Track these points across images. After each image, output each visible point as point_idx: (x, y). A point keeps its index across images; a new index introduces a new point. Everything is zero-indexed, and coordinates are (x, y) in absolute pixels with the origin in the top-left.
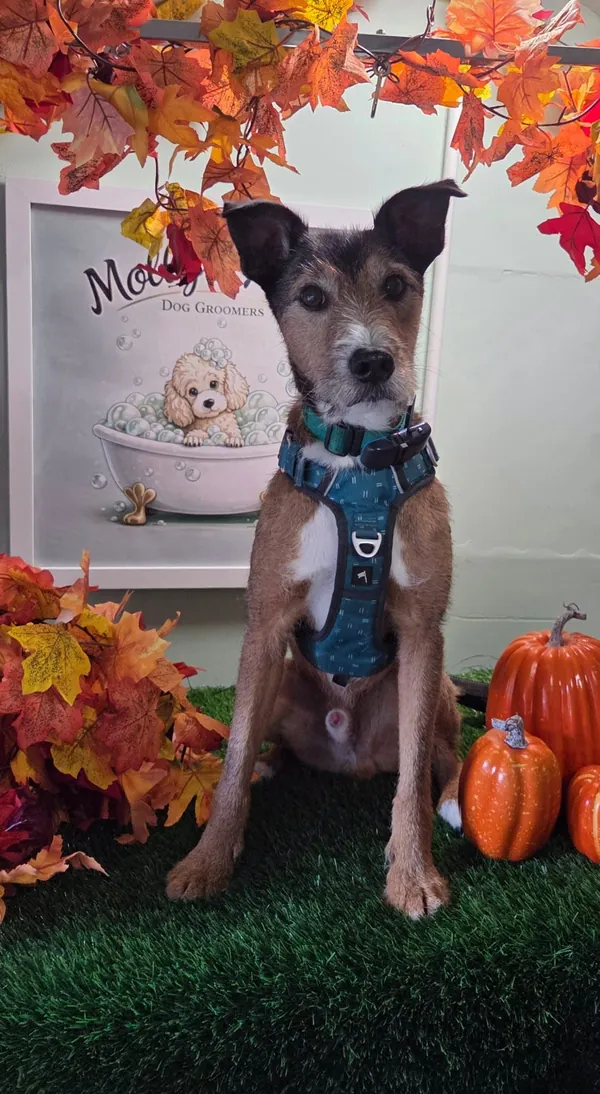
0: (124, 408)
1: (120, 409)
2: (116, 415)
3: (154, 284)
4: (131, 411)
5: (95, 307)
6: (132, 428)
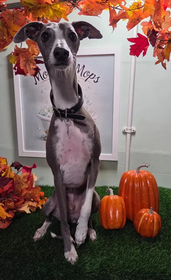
0: (44, 109)
2: (42, 112)
5: (35, 83)
6: (46, 115)
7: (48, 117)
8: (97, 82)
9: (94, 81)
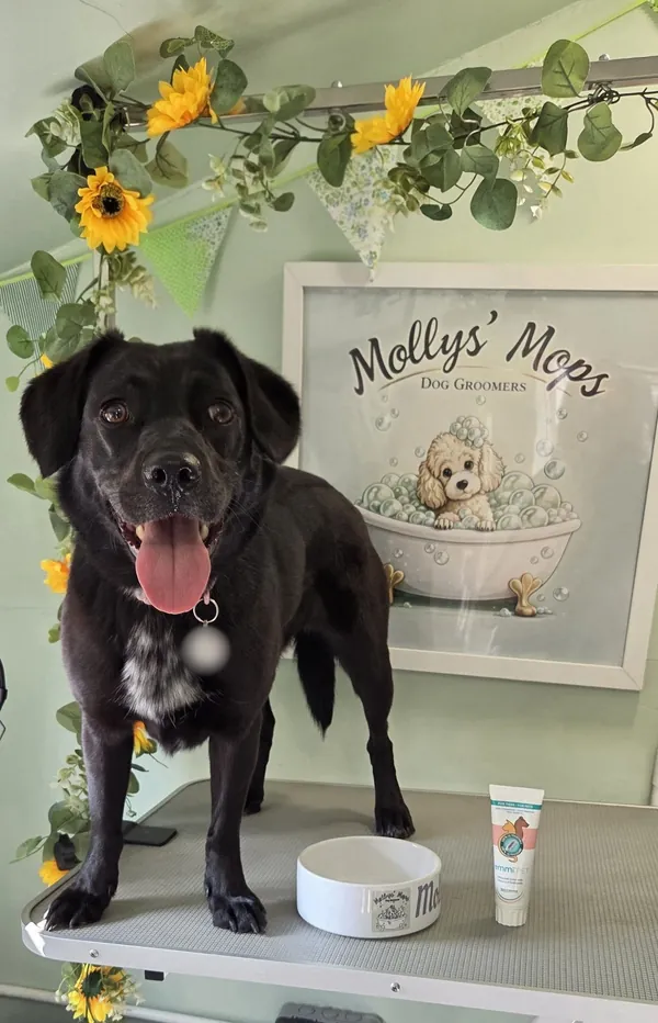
0: (379, 489)
1: (375, 490)
2: (372, 495)
3: (415, 361)
4: (386, 492)
5: (357, 388)
6: (386, 508)
7: (393, 516)
8: (594, 392)
9: (584, 387)
